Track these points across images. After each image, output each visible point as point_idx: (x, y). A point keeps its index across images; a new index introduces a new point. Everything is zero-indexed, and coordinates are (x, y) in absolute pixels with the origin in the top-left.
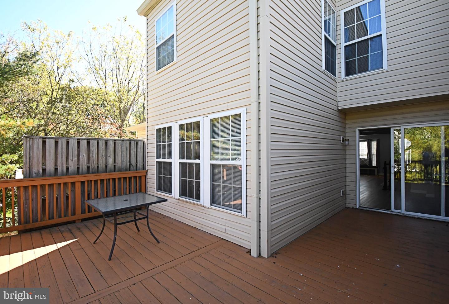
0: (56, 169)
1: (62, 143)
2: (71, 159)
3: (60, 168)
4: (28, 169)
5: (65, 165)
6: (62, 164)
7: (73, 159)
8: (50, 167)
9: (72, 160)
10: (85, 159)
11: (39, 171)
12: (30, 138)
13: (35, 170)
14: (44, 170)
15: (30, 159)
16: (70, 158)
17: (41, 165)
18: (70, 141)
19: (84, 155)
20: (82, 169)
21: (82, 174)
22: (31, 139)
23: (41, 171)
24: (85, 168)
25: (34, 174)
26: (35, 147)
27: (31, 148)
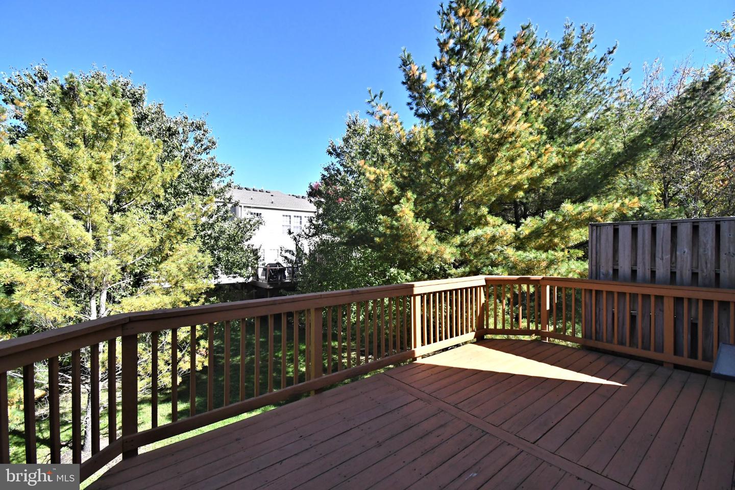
0: (634, 272)
1: (644, 231)
2: (660, 256)
3: (640, 269)
4: (594, 268)
5: (648, 266)
6: (644, 263)
7: (662, 257)
8: (625, 266)
9: (662, 259)
10: (687, 258)
11: (608, 272)
12: (597, 227)
13: (603, 270)
14: (616, 271)
15: (596, 255)
16: (659, 254)
17: (611, 264)
18: (658, 226)
19: (686, 250)
20: (681, 275)
21: (682, 284)
22: (599, 228)
23: (611, 272)
24: (687, 274)
25: (602, 276)
26: (603, 237)
27: (598, 240)
